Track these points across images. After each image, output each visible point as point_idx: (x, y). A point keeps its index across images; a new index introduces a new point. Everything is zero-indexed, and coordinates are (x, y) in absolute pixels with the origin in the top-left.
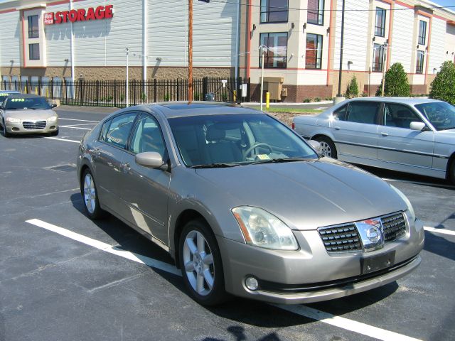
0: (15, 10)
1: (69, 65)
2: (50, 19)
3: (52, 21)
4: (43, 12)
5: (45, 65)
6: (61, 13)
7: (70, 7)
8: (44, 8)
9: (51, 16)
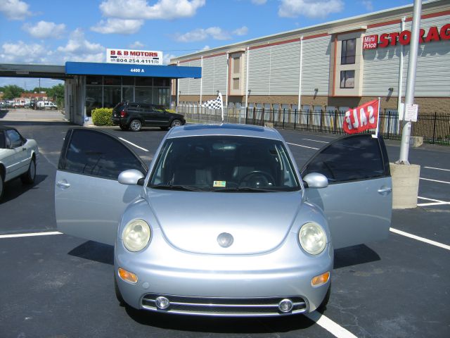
0: (326, 34)
1: (394, 94)
2: (372, 42)
3: (374, 45)
4: (363, 35)
5: (360, 95)
6: (387, 35)
7: (401, 27)
8: (364, 30)
9: (373, 39)
